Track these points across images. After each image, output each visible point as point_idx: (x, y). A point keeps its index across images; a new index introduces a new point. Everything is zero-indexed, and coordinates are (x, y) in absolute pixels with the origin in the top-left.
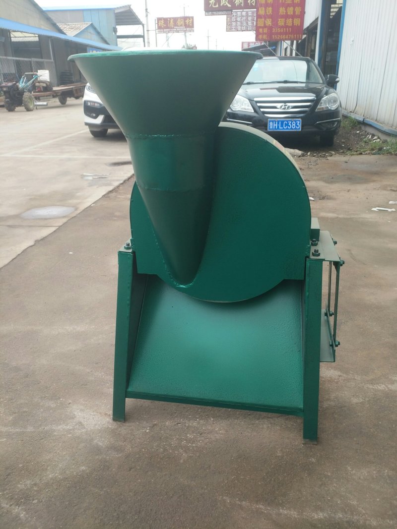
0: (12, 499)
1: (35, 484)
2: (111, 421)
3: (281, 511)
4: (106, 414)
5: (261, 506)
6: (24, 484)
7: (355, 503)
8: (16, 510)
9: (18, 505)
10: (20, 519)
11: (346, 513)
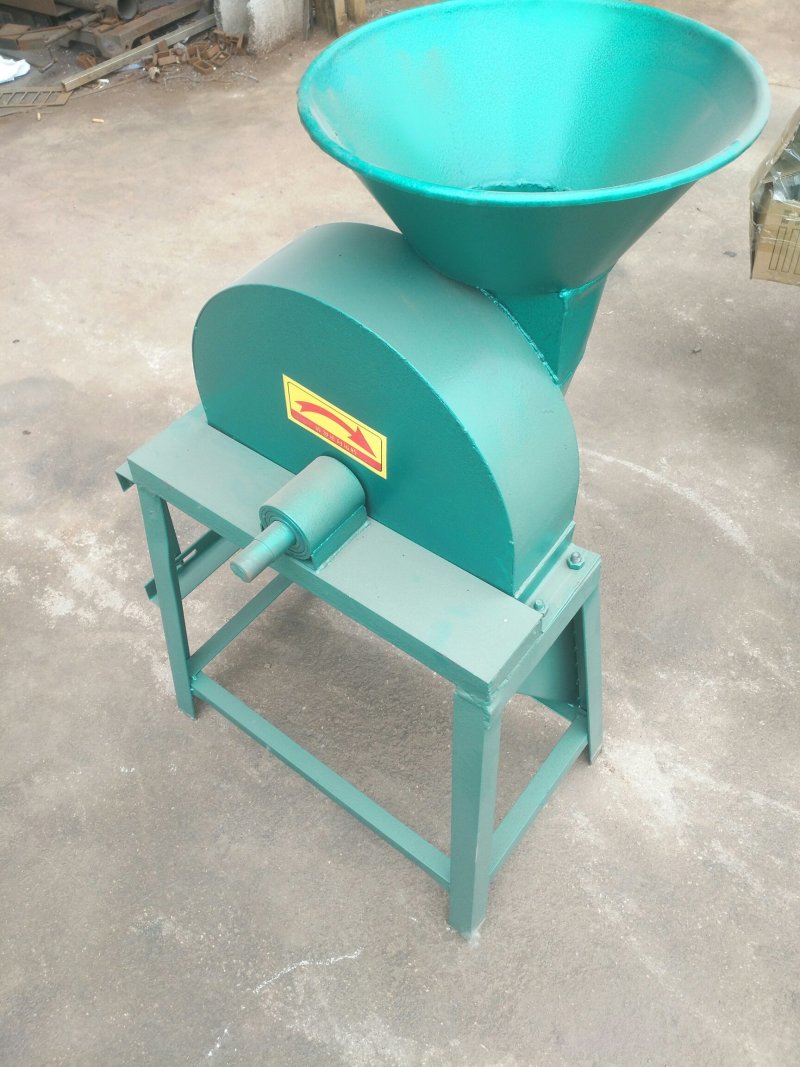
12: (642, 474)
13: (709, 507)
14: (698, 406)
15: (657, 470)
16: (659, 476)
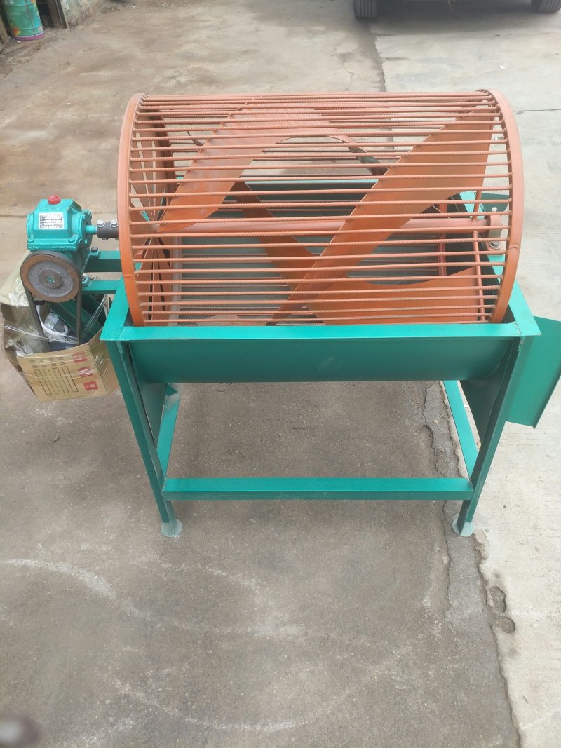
12: (24, 566)
13: (79, 572)
14: (62, 486)
15: (35, 557)
16: (37, 561)
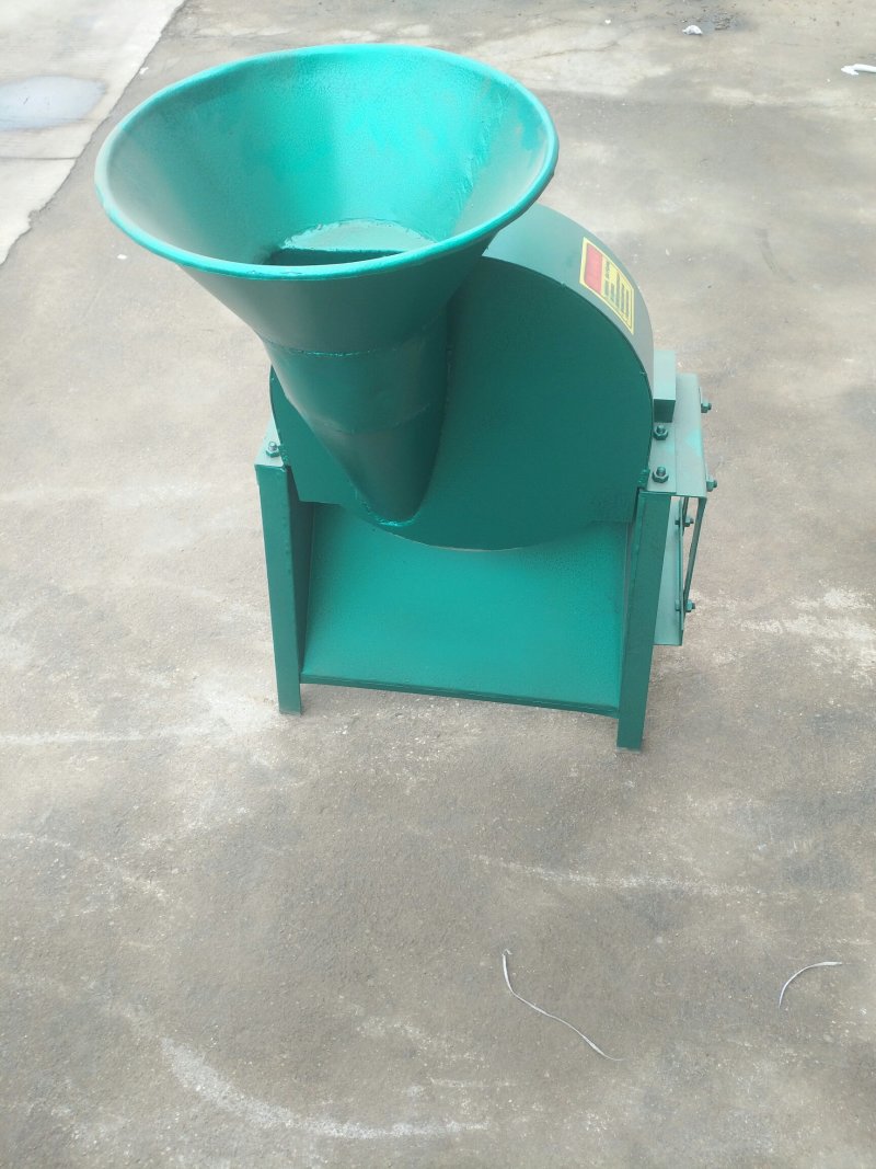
0: (136, 867)
1: (168, 841)
2: (277, 714)
3: (571, 877)
4: (266, 700)
5: (540, 870)
6: (150, 842)
7: (690, 859)
8: (149, 886)
9: (149, 877)
10: (158, 901)
11: (673, 876)
